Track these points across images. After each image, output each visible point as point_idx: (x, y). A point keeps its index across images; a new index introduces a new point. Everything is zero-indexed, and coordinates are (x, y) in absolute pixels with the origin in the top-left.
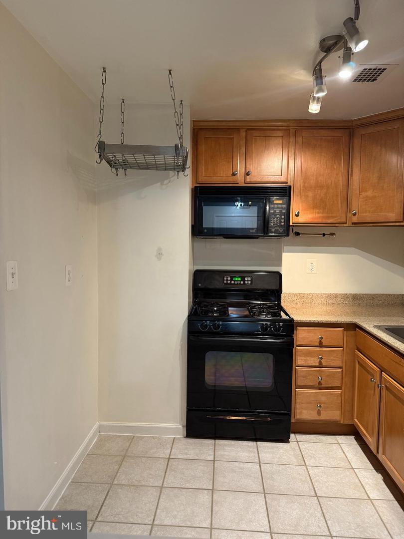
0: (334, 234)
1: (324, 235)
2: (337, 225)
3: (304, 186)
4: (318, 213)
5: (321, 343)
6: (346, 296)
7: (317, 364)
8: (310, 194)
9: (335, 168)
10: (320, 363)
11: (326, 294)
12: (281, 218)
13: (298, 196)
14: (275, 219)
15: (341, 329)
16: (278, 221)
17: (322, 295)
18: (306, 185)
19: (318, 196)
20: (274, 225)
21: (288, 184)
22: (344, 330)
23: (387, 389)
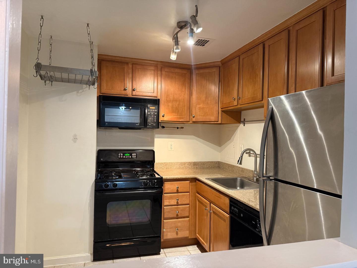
0: (183, 128)
1: (178, 128)
2: (185, 123)
3: (167, 100)
4: (175, 115)
5: (177, 190)
6: (190, 163)
7: (176, 204)
8: (170, 104)
9: (183, 90)
10: (177, 202)
11: (179, 163)
12: (154, 117)
13: (163, 105)
14: (151, 118)
15: (188, 182)
16: (153, 119)
18: (168, 99)
19: (174, 106)
20: (150, 121)
21: (158, 98)
22: (190, 182)
23: (214, 212)
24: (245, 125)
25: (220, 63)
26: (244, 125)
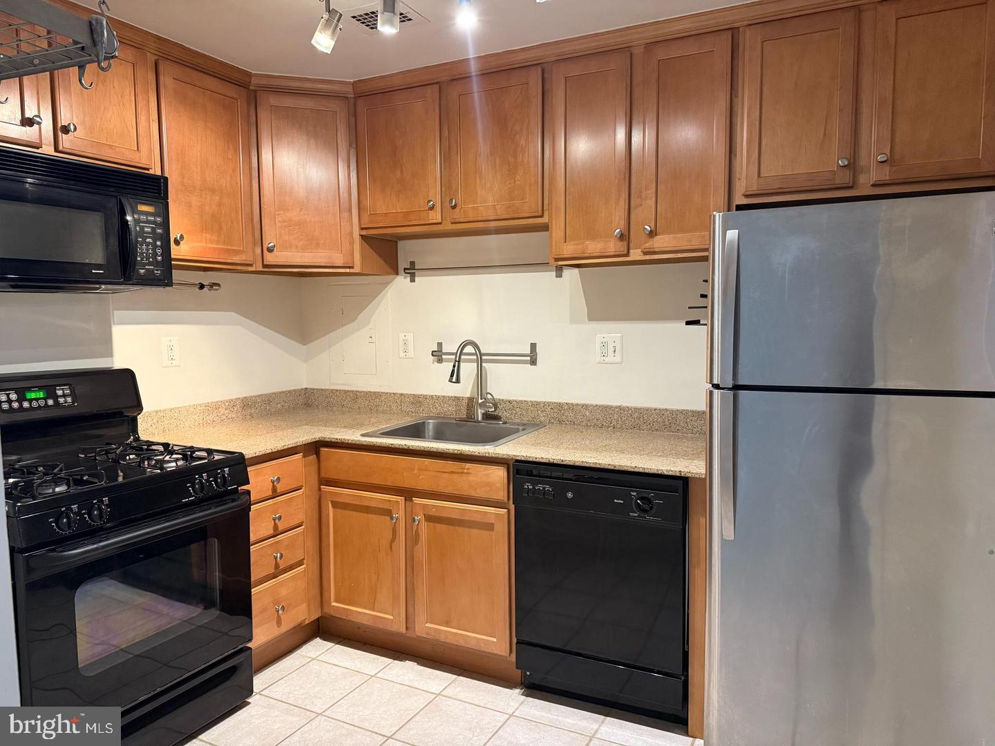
0: (218, 285)
1: (202, 287)
3: (182, 183)
4: (211, 242)
5: (274, 489)
7: (271, 532)
8: (195, 200)
9: (230, 157)
10: (276, 527)
11: (201, 406)
12: (155, 246)
13: (175, 201)
14: (144, 247)
15: (299, 456)
16: (150, 251)
17: (195, 407)
18: (186, 180)
19: (207, 208)
20: (142, 260)
22: (304, 456)
23: (429, 519)
24: (416, 279)
25: (350, 89)
26: (413, 280)
